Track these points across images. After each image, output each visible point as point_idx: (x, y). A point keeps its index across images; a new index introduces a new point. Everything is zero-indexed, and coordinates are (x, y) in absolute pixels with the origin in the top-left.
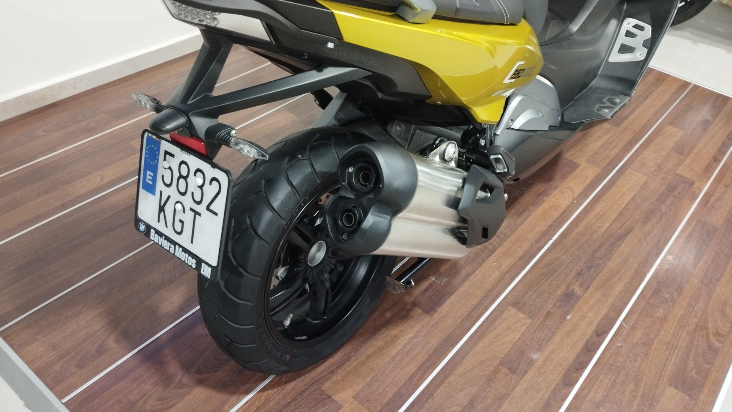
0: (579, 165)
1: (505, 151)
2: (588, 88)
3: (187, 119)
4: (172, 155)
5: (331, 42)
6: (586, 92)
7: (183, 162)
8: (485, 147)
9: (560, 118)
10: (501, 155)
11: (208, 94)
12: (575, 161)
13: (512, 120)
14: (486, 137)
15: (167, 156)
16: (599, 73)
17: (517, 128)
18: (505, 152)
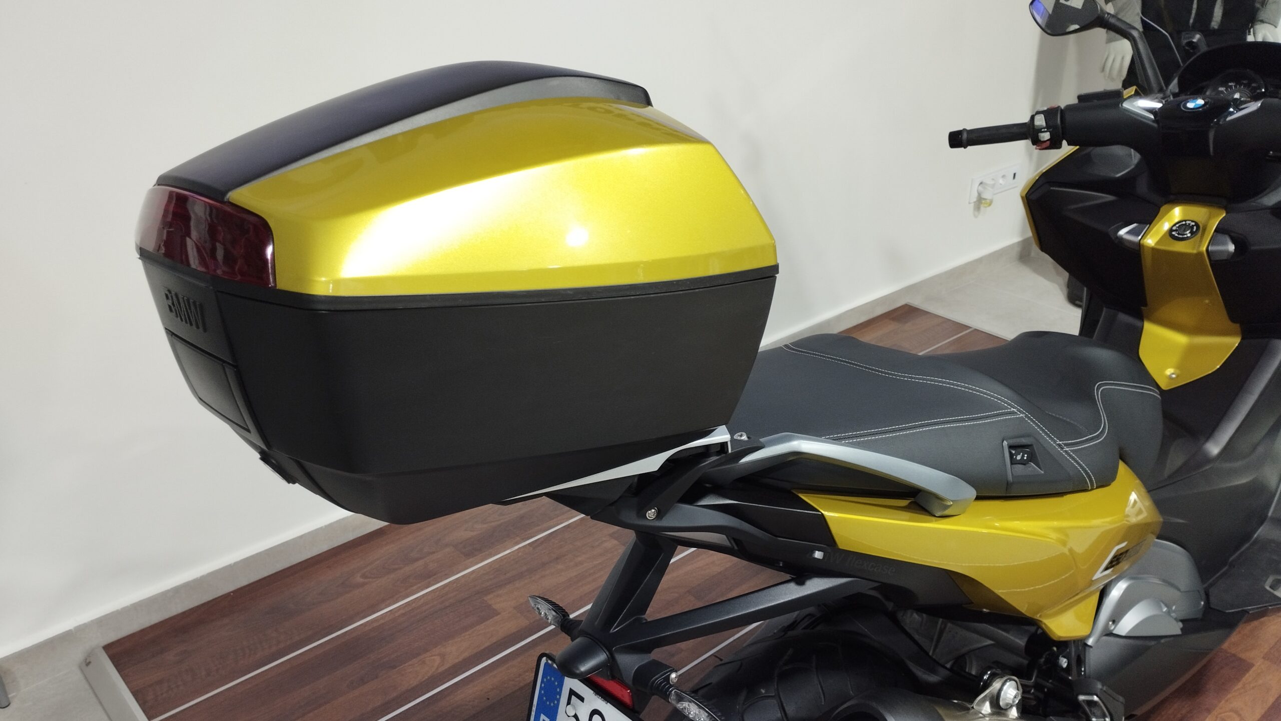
0: (1252, 665)
1: (1105, 689)
2: (1251, 542)
3: (609, 656)
4: (582, 699)
5: (819, 551)
6: (1248, 549)
7: (595, 712)
8: (1068, 670)
9: (1202, 603)
10: (1097, 696)
11: (638, 616)
12: (1243, 656)
13: (1114, 622)
14: (1070, 653)
15: (573, 697)
16: (1270, 514)
17: (1123, 634)
18: (1105, 691)
